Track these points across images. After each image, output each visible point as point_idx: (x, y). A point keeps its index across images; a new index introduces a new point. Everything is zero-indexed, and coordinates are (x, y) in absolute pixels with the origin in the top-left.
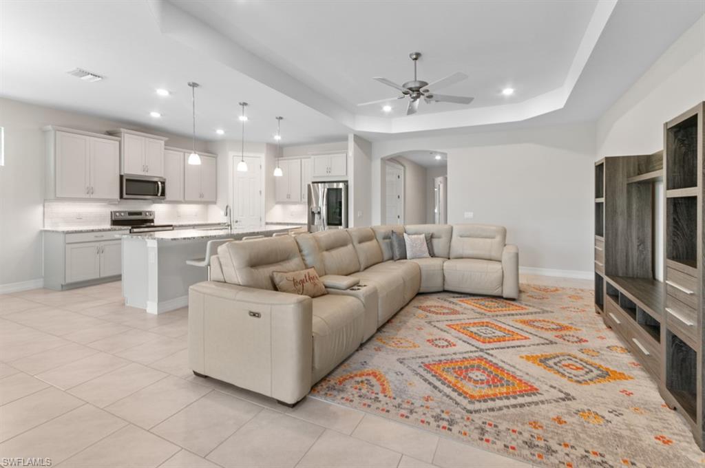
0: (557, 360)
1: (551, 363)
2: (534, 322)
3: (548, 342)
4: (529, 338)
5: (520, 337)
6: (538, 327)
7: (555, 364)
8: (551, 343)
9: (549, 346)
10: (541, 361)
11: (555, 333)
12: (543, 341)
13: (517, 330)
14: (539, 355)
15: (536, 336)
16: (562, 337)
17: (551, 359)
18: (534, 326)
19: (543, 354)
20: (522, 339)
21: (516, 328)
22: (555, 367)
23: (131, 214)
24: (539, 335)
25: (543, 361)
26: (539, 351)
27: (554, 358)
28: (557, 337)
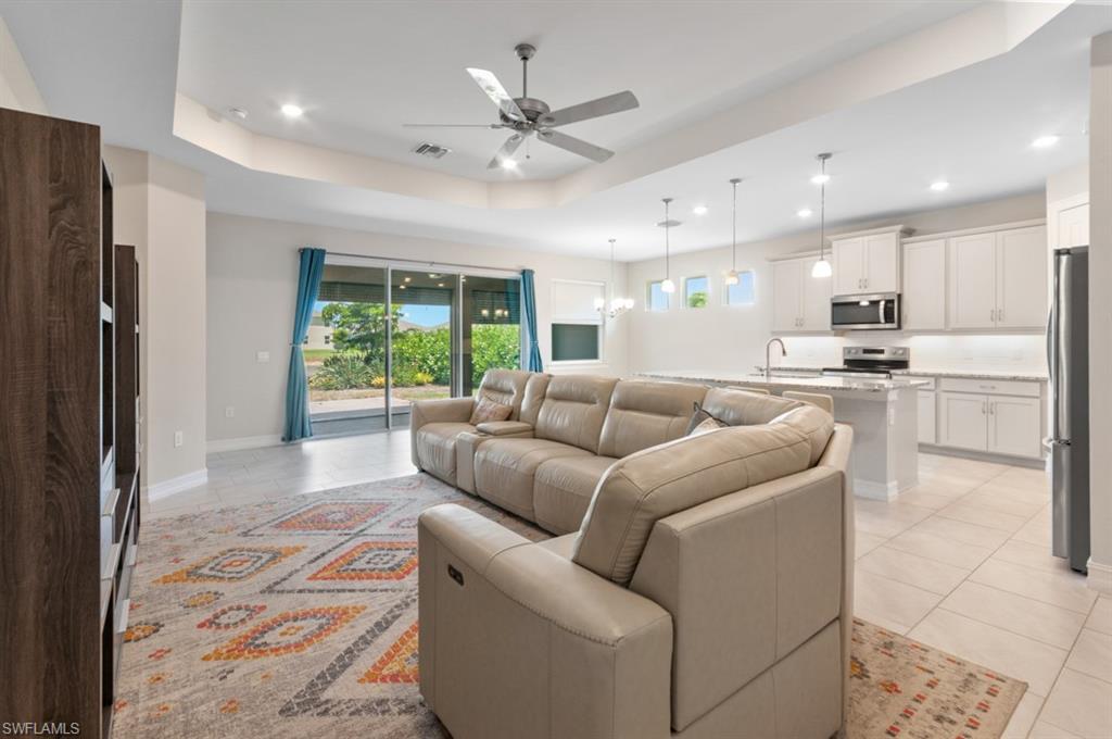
0: (258, 565)
1: (266, 557)
2: (321, 627)
3: (278, 588)
4: (309, 579)
5: (326, 574)
6: (305, 616)
7: (260, 558)
8: (270, 590)
9: (271, 583)
10: (280, 553)
11: (266, 617)
12: (286, 585)
13: (339, 587)
14: (283, 559)
15: (300, 591)
16: (252, 611)
17: (268, 561)
18: (314, 616)
19: (279, 564)
20: (320, 572)
21: (344, 591)
22: (260, 554)
23: (866, 351)
24: (296, 595)
25: (276, 556)
26: (287, 565)
27: (262, 566)
28: (263, 608)
